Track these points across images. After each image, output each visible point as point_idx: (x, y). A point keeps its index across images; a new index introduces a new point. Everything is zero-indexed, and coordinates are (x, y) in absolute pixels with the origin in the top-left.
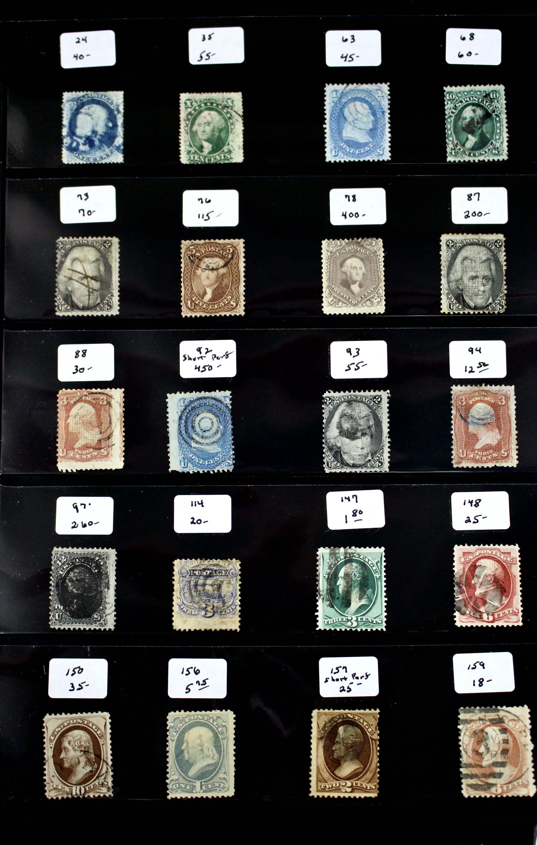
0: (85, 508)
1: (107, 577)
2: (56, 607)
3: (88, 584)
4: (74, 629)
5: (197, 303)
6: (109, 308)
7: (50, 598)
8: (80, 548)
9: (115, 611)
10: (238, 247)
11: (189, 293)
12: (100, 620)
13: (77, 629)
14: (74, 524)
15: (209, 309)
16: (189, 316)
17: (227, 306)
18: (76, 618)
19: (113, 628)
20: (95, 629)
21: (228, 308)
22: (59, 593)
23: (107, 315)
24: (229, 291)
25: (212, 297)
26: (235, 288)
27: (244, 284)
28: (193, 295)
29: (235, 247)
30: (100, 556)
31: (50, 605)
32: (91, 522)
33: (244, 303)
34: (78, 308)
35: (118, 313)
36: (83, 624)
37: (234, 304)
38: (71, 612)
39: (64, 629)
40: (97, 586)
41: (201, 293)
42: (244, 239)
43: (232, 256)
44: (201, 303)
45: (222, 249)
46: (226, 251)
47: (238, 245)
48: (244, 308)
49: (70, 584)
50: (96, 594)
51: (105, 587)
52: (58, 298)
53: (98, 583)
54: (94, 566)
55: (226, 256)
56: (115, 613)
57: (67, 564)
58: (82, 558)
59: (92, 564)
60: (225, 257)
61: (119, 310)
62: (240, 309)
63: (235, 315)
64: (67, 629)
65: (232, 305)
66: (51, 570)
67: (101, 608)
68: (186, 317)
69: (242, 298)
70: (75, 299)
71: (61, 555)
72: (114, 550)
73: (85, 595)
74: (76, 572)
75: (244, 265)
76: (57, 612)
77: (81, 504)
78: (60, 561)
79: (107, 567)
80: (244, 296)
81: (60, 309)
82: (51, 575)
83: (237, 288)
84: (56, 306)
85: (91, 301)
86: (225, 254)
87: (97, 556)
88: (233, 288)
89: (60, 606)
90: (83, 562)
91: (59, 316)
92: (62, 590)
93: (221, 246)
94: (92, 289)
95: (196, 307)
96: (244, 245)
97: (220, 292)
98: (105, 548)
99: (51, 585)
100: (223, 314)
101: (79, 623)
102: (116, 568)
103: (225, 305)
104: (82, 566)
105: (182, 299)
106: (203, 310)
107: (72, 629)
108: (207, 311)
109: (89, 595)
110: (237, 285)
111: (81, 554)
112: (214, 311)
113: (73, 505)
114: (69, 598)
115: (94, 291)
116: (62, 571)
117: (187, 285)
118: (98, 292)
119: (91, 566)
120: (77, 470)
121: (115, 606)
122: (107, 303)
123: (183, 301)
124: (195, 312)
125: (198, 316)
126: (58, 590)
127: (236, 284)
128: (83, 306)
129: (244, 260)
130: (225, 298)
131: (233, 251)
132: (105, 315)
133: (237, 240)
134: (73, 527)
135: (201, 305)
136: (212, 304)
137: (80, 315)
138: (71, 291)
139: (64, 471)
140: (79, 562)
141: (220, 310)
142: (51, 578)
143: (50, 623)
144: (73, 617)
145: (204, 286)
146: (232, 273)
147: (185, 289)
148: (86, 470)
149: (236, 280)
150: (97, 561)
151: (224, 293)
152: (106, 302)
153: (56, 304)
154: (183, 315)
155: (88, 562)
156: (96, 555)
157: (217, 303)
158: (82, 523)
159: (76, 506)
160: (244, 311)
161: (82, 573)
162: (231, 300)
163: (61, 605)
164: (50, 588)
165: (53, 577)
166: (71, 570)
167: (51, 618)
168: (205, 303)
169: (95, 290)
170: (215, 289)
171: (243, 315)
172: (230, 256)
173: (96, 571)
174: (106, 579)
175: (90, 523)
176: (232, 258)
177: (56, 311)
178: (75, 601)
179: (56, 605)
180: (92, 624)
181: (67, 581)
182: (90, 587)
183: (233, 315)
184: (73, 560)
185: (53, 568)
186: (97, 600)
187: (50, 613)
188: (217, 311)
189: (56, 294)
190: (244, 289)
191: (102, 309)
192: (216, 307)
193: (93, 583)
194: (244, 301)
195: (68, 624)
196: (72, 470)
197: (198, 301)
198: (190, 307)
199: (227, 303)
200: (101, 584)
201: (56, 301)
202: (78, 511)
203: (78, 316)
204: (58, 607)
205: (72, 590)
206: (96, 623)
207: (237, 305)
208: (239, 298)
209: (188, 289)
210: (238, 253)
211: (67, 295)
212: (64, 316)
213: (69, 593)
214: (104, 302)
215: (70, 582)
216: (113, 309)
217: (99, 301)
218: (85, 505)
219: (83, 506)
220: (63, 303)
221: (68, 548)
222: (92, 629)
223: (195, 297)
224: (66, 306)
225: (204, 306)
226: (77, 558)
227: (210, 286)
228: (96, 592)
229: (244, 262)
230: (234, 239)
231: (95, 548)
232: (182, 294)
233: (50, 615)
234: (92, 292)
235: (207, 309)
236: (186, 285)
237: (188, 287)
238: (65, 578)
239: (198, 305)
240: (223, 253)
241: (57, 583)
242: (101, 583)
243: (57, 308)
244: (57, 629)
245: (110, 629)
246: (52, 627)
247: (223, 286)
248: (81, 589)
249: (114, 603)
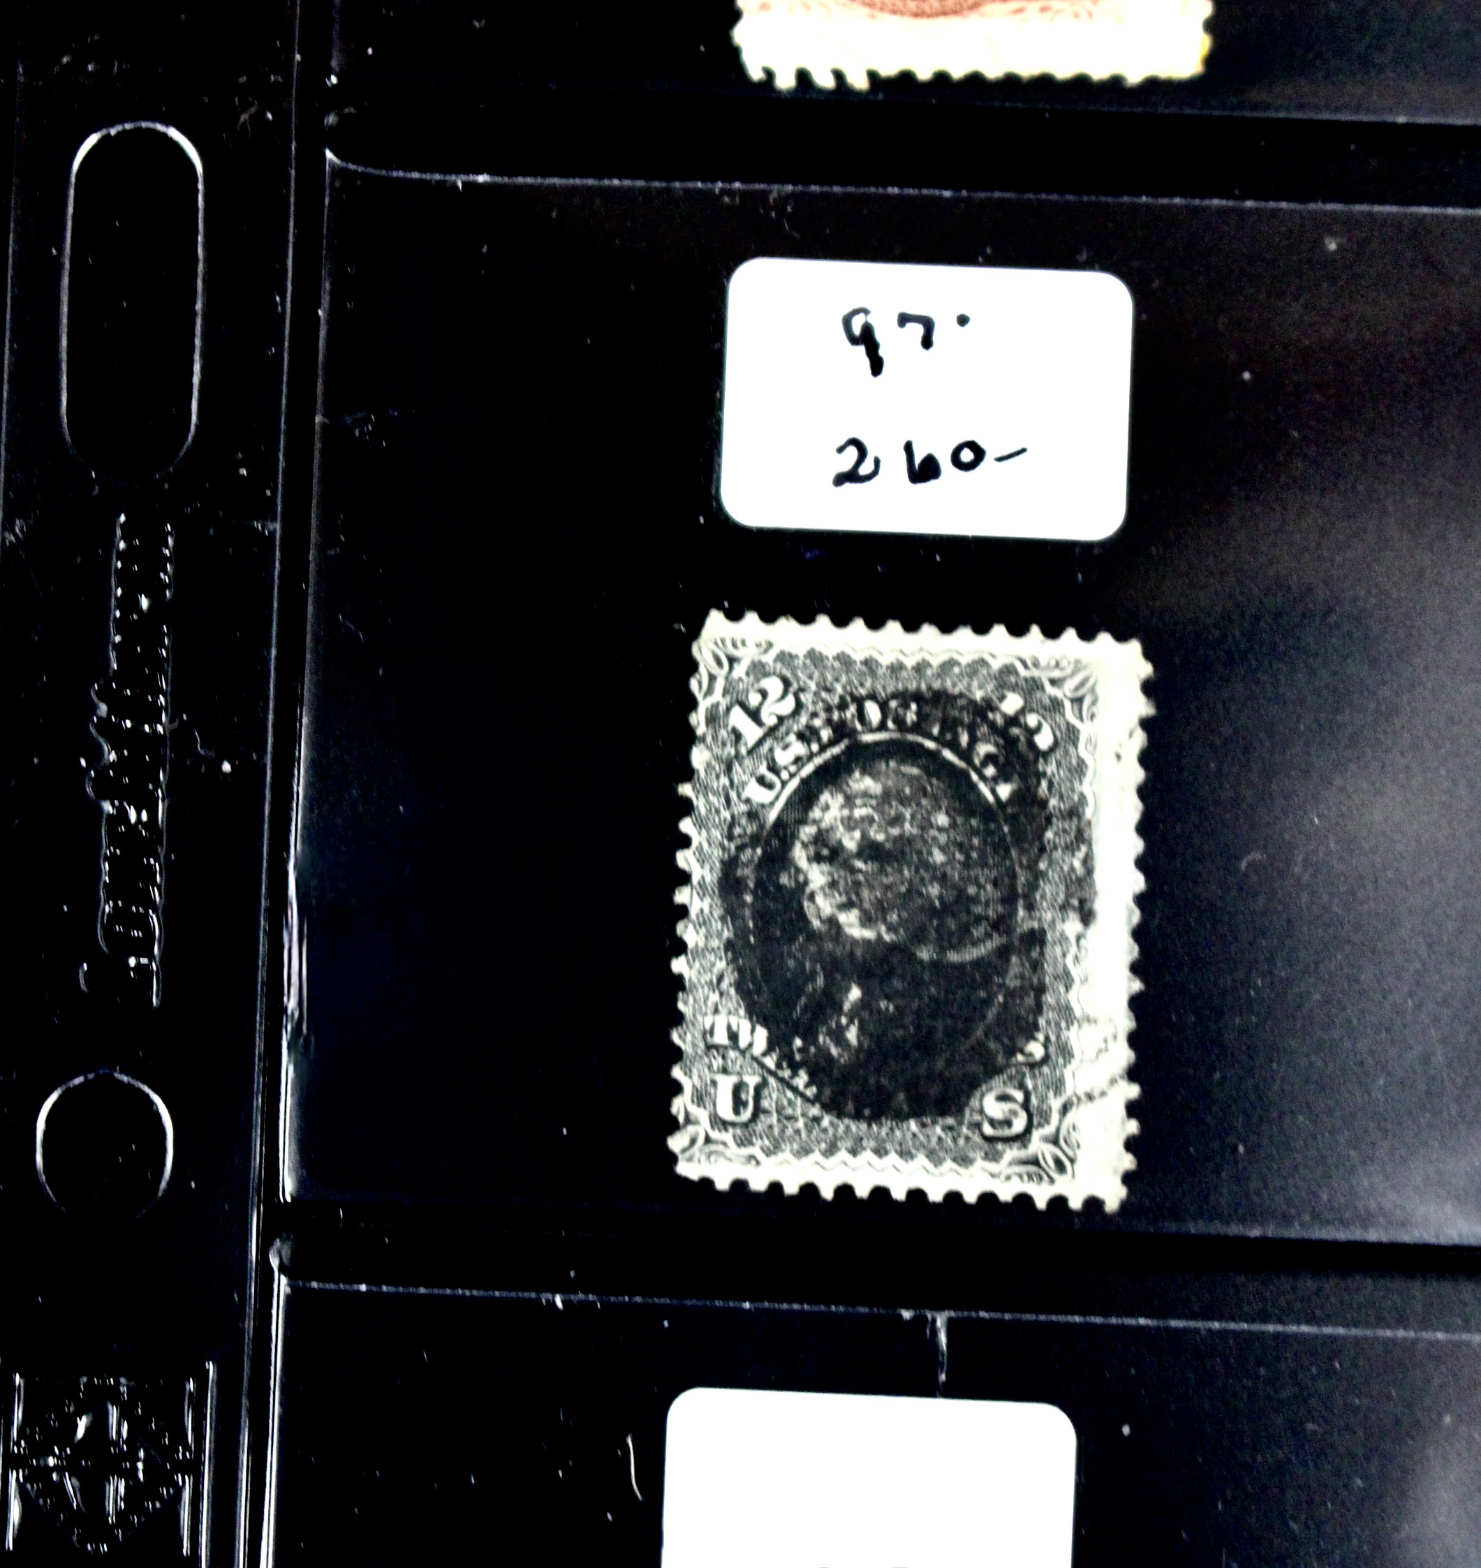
0: (927, 342)
1: (1081, 837)
2: (721, 1038)
3: (943, 879)
4: (845, 1191)
7: (678, 965)
8: (894, 627)
9: (1132, 1074)
12: (1022, 1138)
13: (862, 1191)
14: (852, 452)
18: (857, 1116)
19: (1113, 1196)
20: (988, 1199)
22: (741, 933)
30: (1031, 688)
31: (679, 1019)
32: (972, 446)
36: (905, 1154)
38: (820, 1069)
39: (776, 1187)
40: (1010, 900)
49: (817, 876)
50: (1003, 953)
51: (1064, 907)
53: (1014, 876)
54: (989, 759)
56: (1134, 1091)
57: (801, 736)
58: (905, 698)
59: (973, 740)
64: (791, 1188)
66: (688, 773)
67: (1036, 1049)
71: (759, 670)
72: (1134, 647)
73: (925, 954)
74: (866, 794)
76: (725, 1071)
77: (904, 319)
78: (755, 715)
79: (1079, 769)
82: (686, 807)
87: (1015, 688)
89: (743, 1026)
90: (917, 728)
92: (762, 916)
98: (1070, 634)
99: (684, 878)
101: (880, 1152)
102: (1139, 774)
104: (912, 753)
107: (827, 1193)
109: (953, 957)
111: (896, 668)
113: (847, 322)
114: (812, 976)
116: (761, 781)
119: (967, 755)
120: (872, 76)
121: (1134, 1040)
126: (731, 912)
134: (841, 479)
139: (785, 81)
140: (882, 726)
142: (686, 826)
143: (676, 1143)
144: (834, 1106)
148: (941, 78)
150: (1013, 721)
155: (950, 725)
156: (1005, 678)
158: (908, 448)
159: (868, 333)
161: (903, 801)
163: (757, 1014)
164: (682, 896)
165: (701, 824)
166: (831, 775)
167: (679, 1105)
173: (1005, 791)
174: (1070, 848)
175: (967, 456)
178: (855, 993)
179: (721, 1023)
180: (964, 1161)
181: (799, 855)
182: (959, 903)
184: (842, 706)
185: (699, 757)
186: (1010, 994)
187: (677, 1072)
193: (983, 875)
195: (804, 1151)
196: (839, 76)
200: (1033, 886)
202: (877, 366)
204: (733, 1036)
205: (832, 922)
206: (994, 1157)
213: (812, 936)
215: (817, 858)
218: (928, 325)
219: (917, 330)
221: (806, 618)
222: (971, 1197)
226: (872, 696)
228: (996, 941)
231: (999, 631)
233: (677, 1088)
238: (783, 834)
241: (729, 866)
242: (1037, 876)
244: (722, 1184)
245: (1094, 1204)
246: (688, 1169)
248: (893, 917)
249: (1125, 1022)
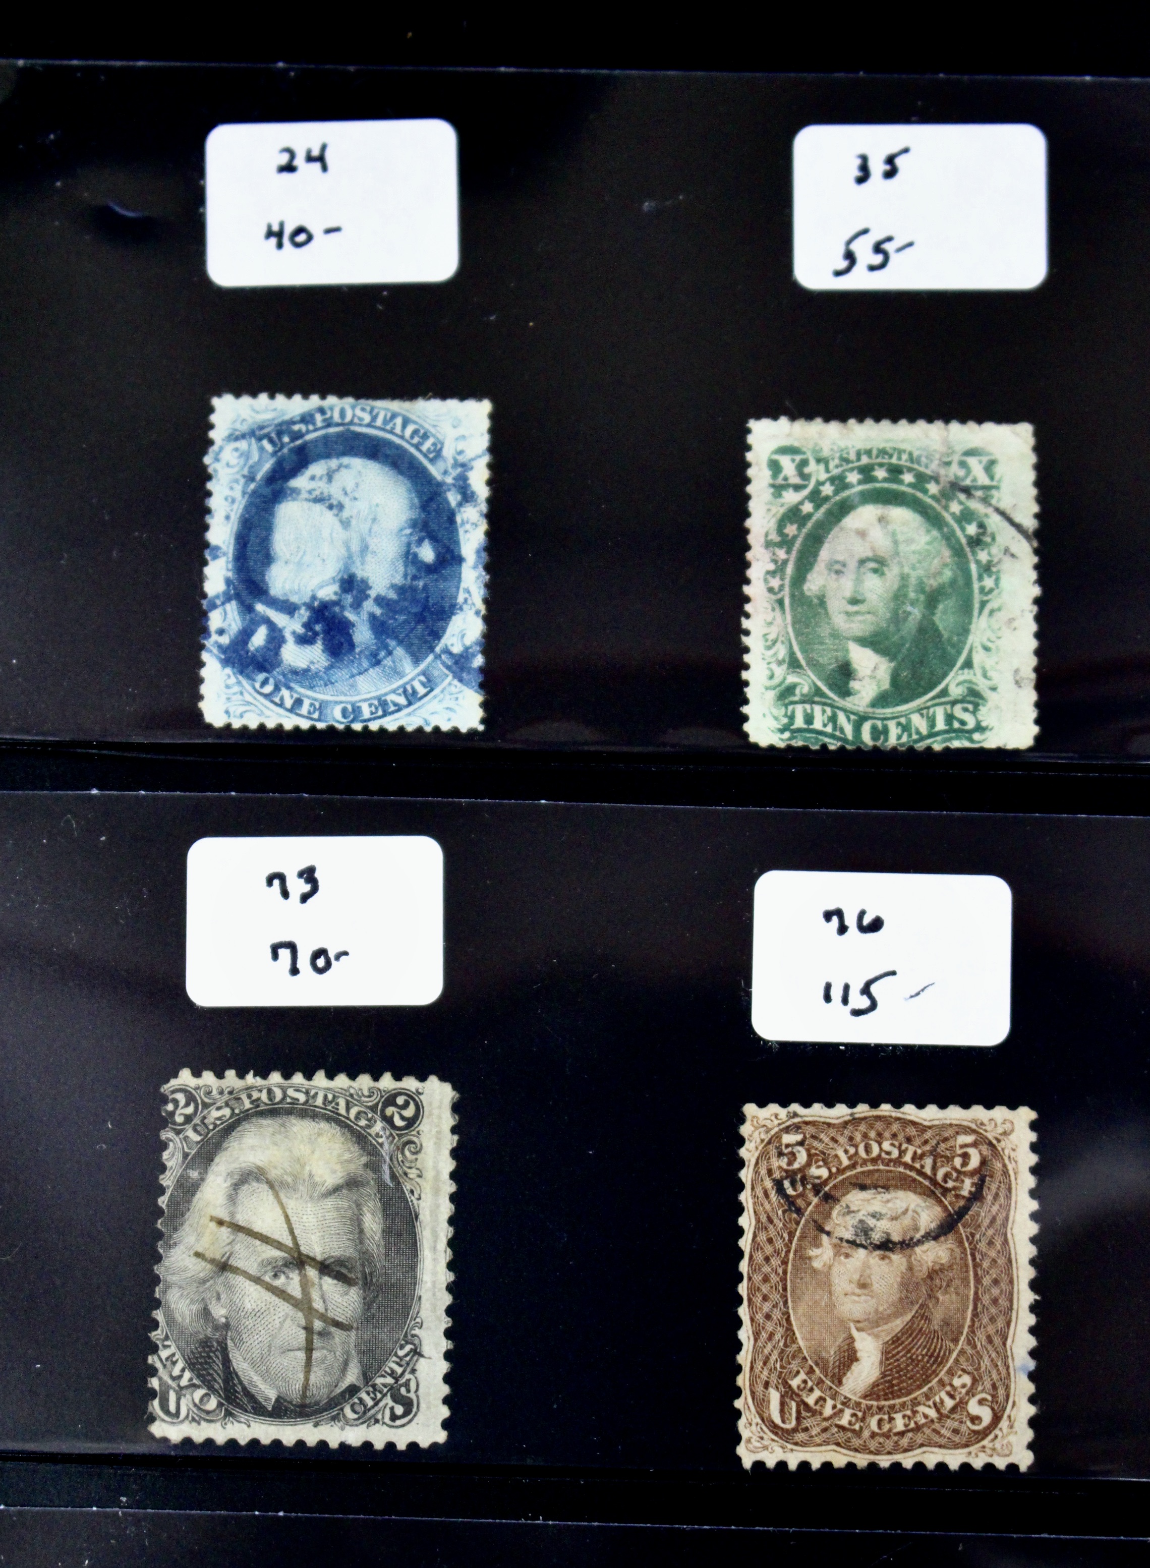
5: (811, 1400)
6: (399, 1410)
10: (1005, 1146)
11: (775, 1356)
15: (866, 1434)
16: (771, 1463)
17: (949, 1423)
21: (956, 1431)
23: (391, 1446)
24: (962, 1352)
25: (884, 1375)
26: (990, 1340)
27: (1032, 1320)
28: (794, 1366)
29: (990, 1144)
33: (1032, 1410)
34: (259, 1410)
35: (441, 1437)
37: (986, 1415)
41: (831, 1354)
42: (1032, 1108)
43: (980, 1186)
44: (830, 1403)
45: (934, 1153)
46: (949, 1159)
47: (1005, 1133)
48: (1029, 1435)
52: (164, 1354)
55: (950, 1184)
60: (946, 1191)
61: (446, 1425)
62: (1012, 1438)
63: (989, 1467)
65: (975, 1419)
68: (759, 1465)
69: (1024, 1387)
70: (240, 1364)
75: (1033, 1228)
80: (1032, 1377)
81: (172, 1408)
83: (997, 1340)
84: (153, 1394)
85: (317, 1377)
86: (947, 1176)
88: (981, 1336)
91: (165, 1440)
93: (928, 1135)
94: (323, 1317)
95: (806, 1423)
96: (1033, 1137)
97: (919, 1352)
100: (931, 1459)
103: (942, 1417)
105: (742, 1380)
106: (841, 1437)
108: (856, 1442)
110: (1000, 1324)
112: (889, 1445)
115: (333, 1329)
117: (768, 1317)
118: (353, 1333)
122: (392, 1388)
123: (746, 1392)
124: (803, 1444)
125: (816, 1465)
127: (992, 1320)
128: (278, 1400)
129: (1034, 1205)
130: (942, 1383)
131: (984, 1162)
132: (379, 1445)
133: (1000, 1112)
135: (828, 1411)
136: (880, 1409)
137: (266, 1440)
138: (227, 1326)
141: (919, 1438)
145: (843, 1324)
146: (976, 1266)
147: (757, 1335)
149: (995, 1301)
151: (938, 1360)
152: (389, 1380)
153: (154, 1383)
154: (747, 1456)
157: (903, 1405)
160: (1030, 1446)
162: (971, 1392)
168: (846, 1403)
169: (337, 1324)
170: (896, 1340)
171: (1023, 1468)
172: (967, 1187)
176: (977, 1196)
177: (152, 1419)
183: (978, 1464)
188: (905, 1442)
189: (156, 1335)
190: (1032, 1342)
191: (366, 1417)
192: (899, 1424)
194: (1032, 1400)
197: (817, 1393)
198: (777, 1419)
199: (953, 1410)
201: (153, 1372)
203: (255, 1443)
207: (997, 1419)
208: (1007, 1388)
209: (771, 1336)
210: (1006, 1173)
211: (205, 1343)
212: (188, 1441)
214: (379, 1381)
216: (420, 1418)
217: (352, 1376)
220: (184, 1382)
223: (802, 1376)
224: (199, 1393)
225: (845, 1420)
227: (872, 1323)
229: (1034, 1216)
230: (989, 1106)
232: (744, 1358)
234: (322, 1334)
235: (858, 1434)
236: (759, 1317)
237: (770, 1326)
239: (814, 1413)
240: (934, 1168)
243: (156, 1403)
247: (936, 1325)
